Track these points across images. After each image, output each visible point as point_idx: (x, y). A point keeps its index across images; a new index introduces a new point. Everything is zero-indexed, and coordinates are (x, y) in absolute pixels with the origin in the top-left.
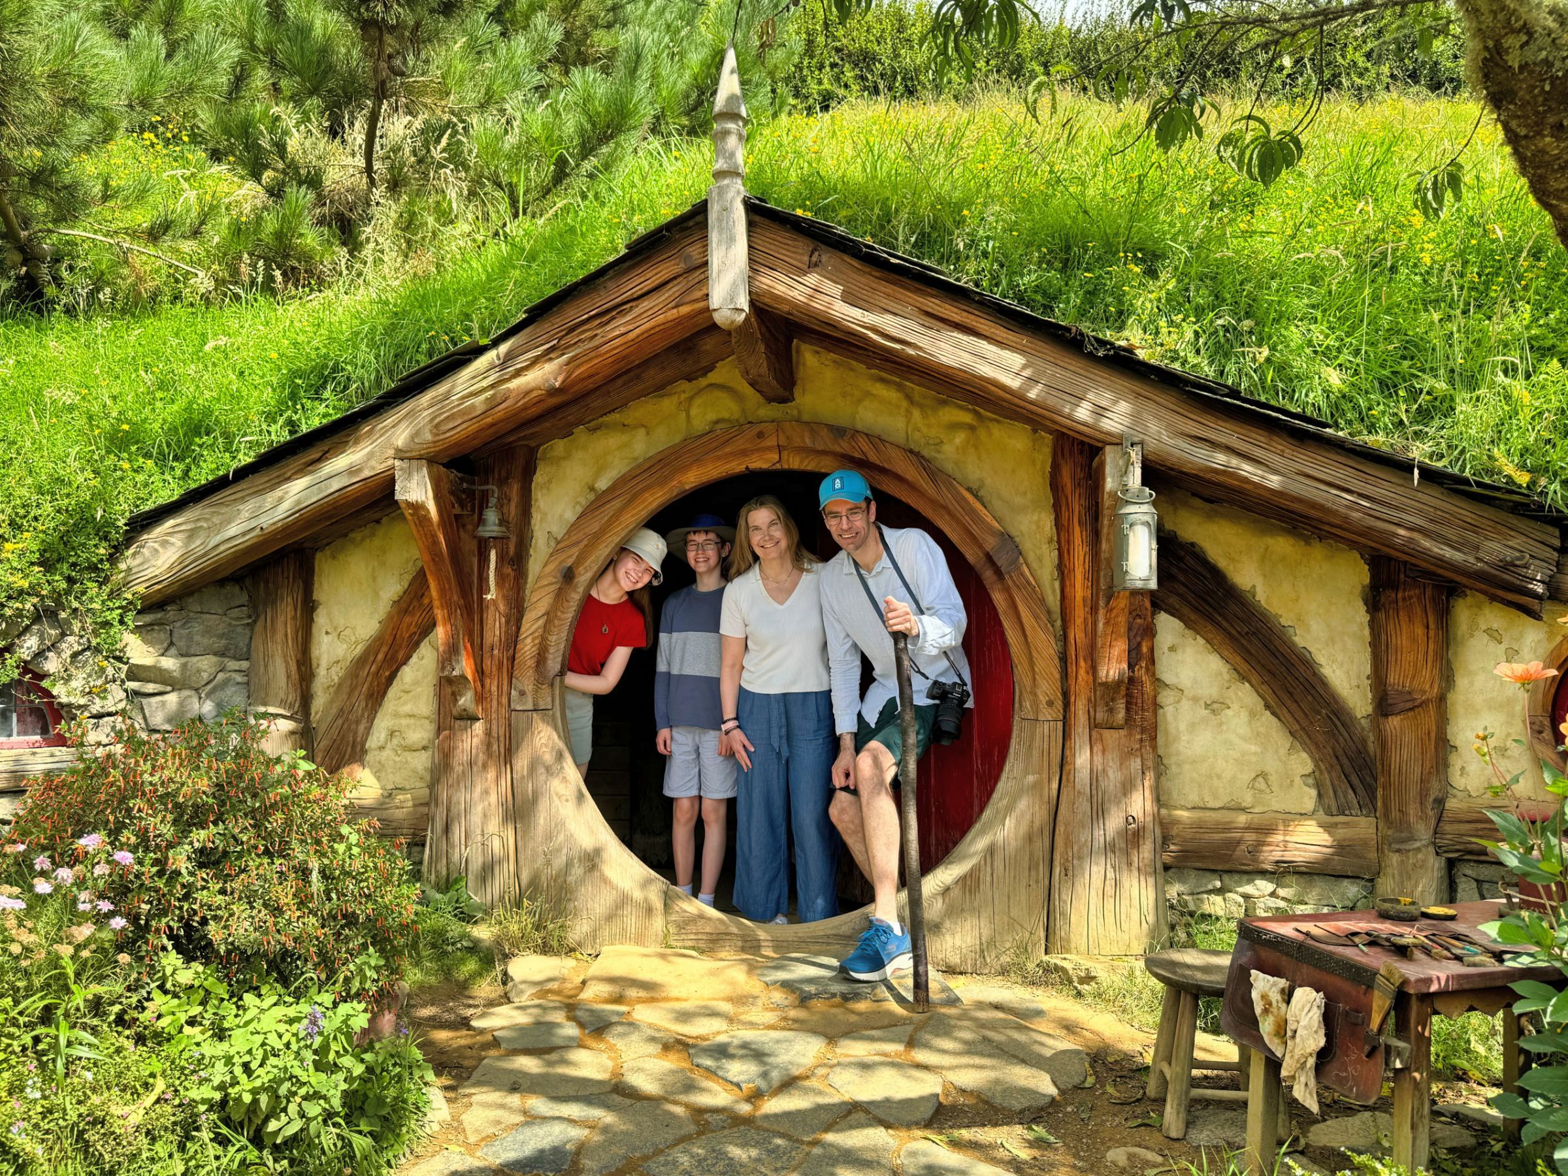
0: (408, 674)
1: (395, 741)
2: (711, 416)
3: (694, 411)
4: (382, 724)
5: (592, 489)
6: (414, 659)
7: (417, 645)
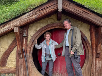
0: (12, 53)
1: (11, 61)
2: (51, 22)
3: (48, 21)
4: (9, 59)
5: (36, 30)
6: (13, 51)
7: (13, 49)
